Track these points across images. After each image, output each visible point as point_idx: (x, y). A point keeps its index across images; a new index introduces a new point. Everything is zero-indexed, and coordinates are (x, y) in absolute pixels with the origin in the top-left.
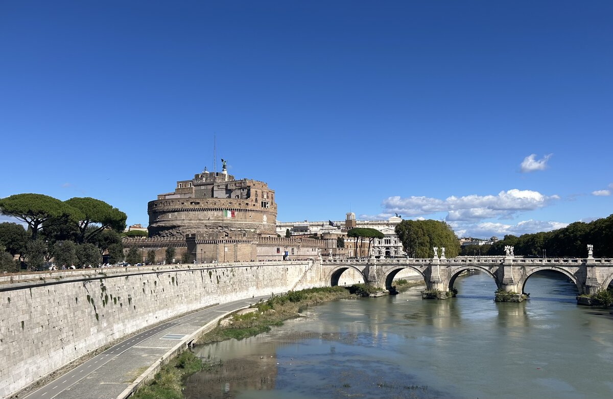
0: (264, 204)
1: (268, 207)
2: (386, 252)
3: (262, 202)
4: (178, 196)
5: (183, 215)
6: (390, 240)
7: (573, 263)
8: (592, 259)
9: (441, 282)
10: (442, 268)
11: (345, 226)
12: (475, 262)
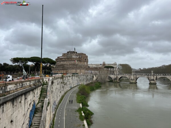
1: (86, 60)
2: (113, 72)
4: (63, 57)
5: (65, 62)
7: (170, 75)
9: (134, 80)
10: (134, 76)
11: (102, 65)
12: (143, 75)
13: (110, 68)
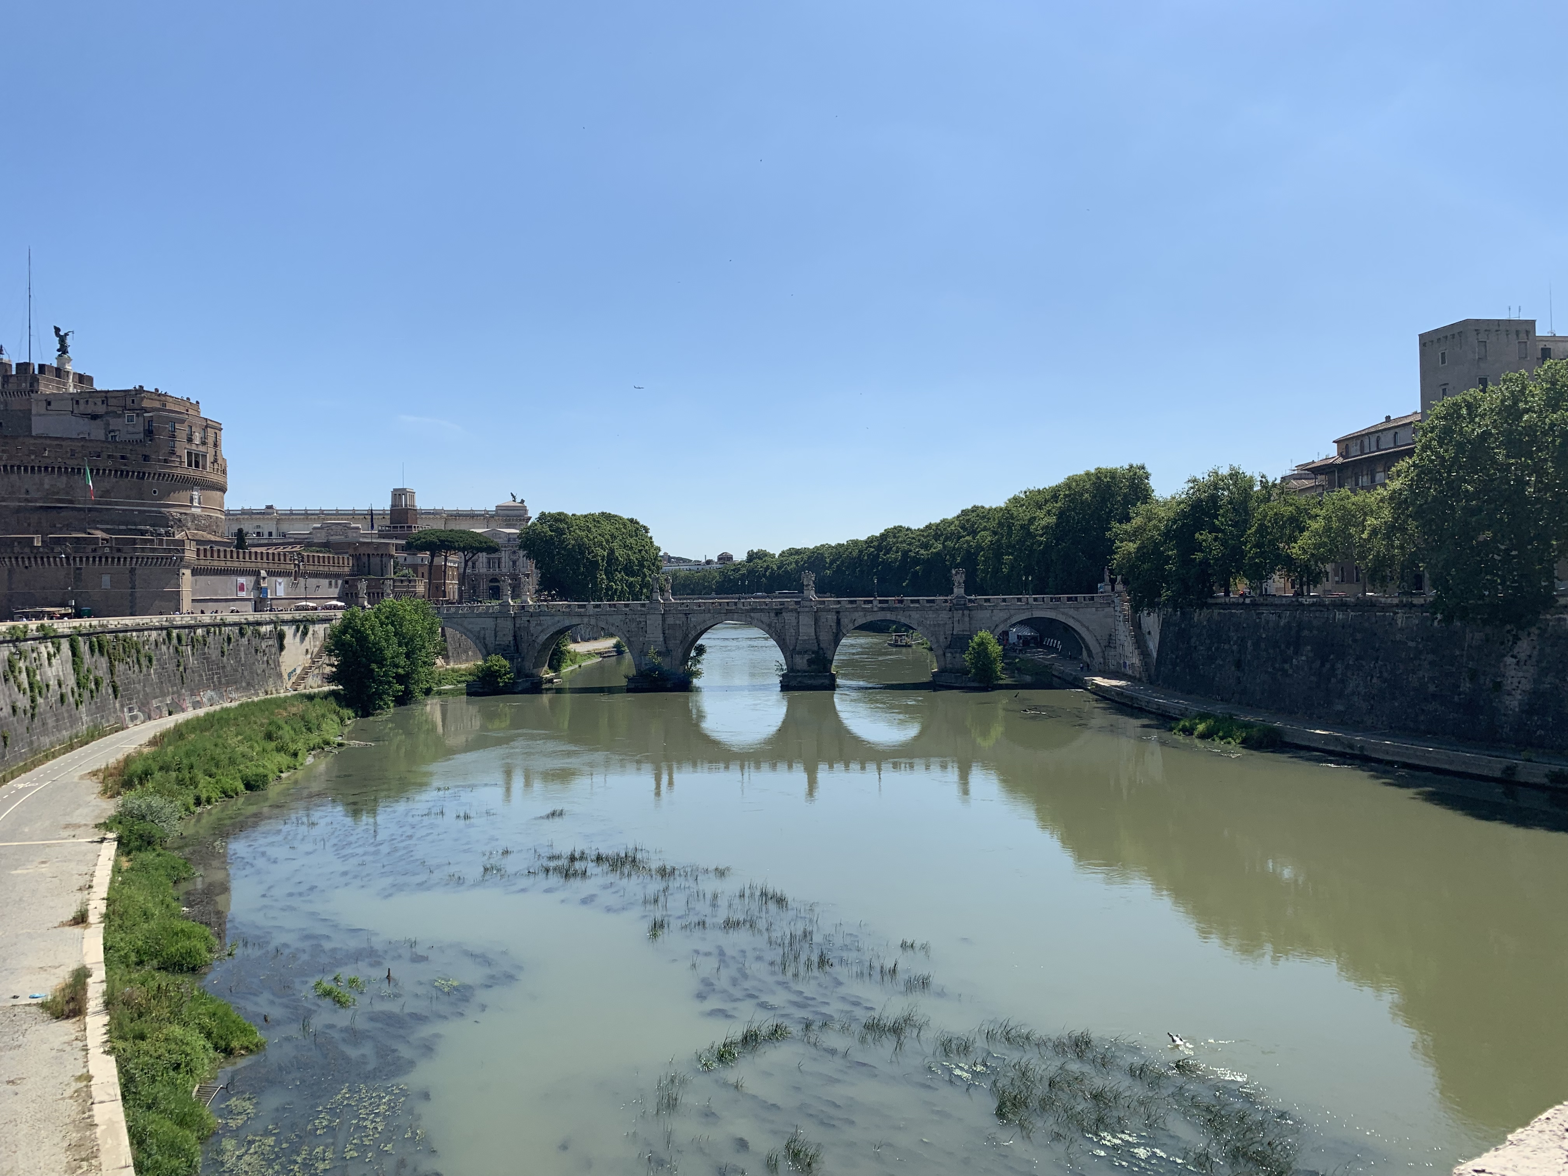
0: (196, 460)
1: (204, 467)
2: (491, 588)
3: (189, 454)
6: (499, 559)
7: (928, 605)
8: (963, 597)
9: (665, 653)
10: (670, 620)
11: (388, 523)
12: (740, 606)
13: (463, 549)
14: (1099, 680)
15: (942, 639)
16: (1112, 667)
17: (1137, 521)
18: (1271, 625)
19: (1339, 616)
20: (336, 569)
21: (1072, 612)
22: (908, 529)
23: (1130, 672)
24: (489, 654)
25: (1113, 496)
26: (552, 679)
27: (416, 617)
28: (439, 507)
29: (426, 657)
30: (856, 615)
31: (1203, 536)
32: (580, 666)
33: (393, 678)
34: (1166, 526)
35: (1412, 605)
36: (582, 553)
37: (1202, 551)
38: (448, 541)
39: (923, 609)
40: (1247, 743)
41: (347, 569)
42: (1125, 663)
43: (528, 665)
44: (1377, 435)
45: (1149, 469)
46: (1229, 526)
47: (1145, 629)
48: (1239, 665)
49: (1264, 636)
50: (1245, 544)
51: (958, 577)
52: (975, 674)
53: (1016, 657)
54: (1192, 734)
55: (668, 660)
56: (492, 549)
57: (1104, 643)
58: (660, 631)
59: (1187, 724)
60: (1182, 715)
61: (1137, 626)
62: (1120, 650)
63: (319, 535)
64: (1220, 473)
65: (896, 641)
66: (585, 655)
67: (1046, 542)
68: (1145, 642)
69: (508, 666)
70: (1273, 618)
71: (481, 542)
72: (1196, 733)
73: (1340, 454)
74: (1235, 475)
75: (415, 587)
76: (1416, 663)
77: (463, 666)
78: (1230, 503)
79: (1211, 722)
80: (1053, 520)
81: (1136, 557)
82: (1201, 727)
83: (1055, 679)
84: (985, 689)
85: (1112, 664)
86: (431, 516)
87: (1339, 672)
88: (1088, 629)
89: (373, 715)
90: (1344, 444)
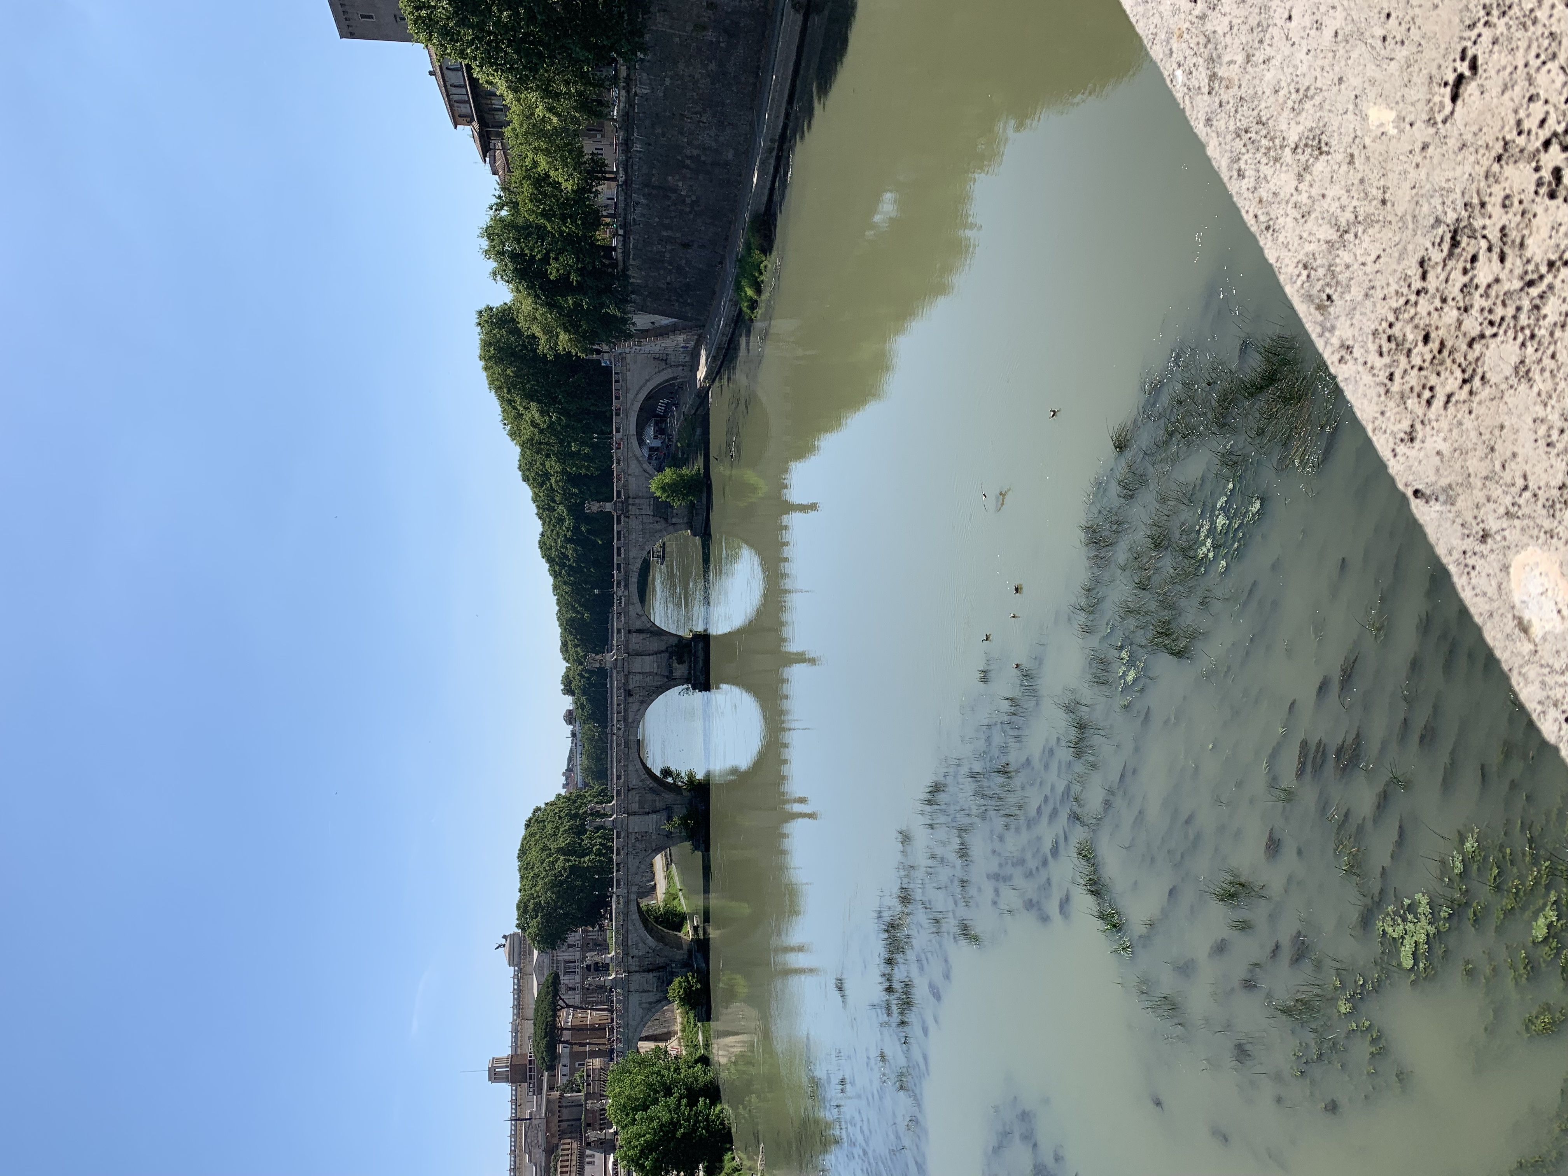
7: (623, 539)
8: (615, 503)
9: (669, 811)
10: (635, 807)
11: (526, 1085)
12: (621, 732)
13: (555, 1011)
14: (701, 374)
15: (658, 527)
16: (687, 359)
17: (537, 330)
18: (645, 212)
19: (637, 147)
20: (574, 1158)
21: (630, 396)
22: (542, 535)
23: (692, 344)
24: (666, 998)
25: (510, 346)
26: (694, 927)
27: (627, 1081)
28: (510, 1027)
29: (669, 1069)
30: (632, 614)
31: (553, 271)
32: (681, 890)
33: (691, 1110)
34: (541, 305)
35: (628, 78)
36: (561, 883)
37: (569, 274)
38: (546, 1029)
39: (626, 545)
40: (767, 248)
41: (575, 1145)
42: (683, 347)
43: (680, 955)
44: (449, 87)
45: (482, 307)
46: (542, 245)
47: (648, 326)
48: (686, 246)
49: (657, 219)
50: (561, 233)
51: (593, 507)
52: (693, 496)
53: (676, 445)
54: (756, 301)
55: (676, 808)
56: (555, 981)
57: (663, 366)
58: (647, 817)
59: (746, 304)
60: (736, 305)
61: (645, 333)
62: (670, 351)
63: (537, 1156)
64: (487, 248)
65: (658, 557)
66: (669, 882)
67: (558, 412)
68: (661, 327)
69: (679, 978)
70: (639, 210)
71: (548, 993)
72: (755, 297)
73: (469, 123)
74: (489, 233)
75: (594, 1070)
76: (687, 79)
77: (679, 1020)
78: (519, 242)
79: (744, 282)
80: (533, 405)
81: (574, 334)
82: (750, 292)
83: (698, 412)
84: (709, 487)
85: (684, 358)
86: (519, 1035)
87: (695, 152)
88: (648, 380)
89: (730, 1129)
90: (457, 119)
